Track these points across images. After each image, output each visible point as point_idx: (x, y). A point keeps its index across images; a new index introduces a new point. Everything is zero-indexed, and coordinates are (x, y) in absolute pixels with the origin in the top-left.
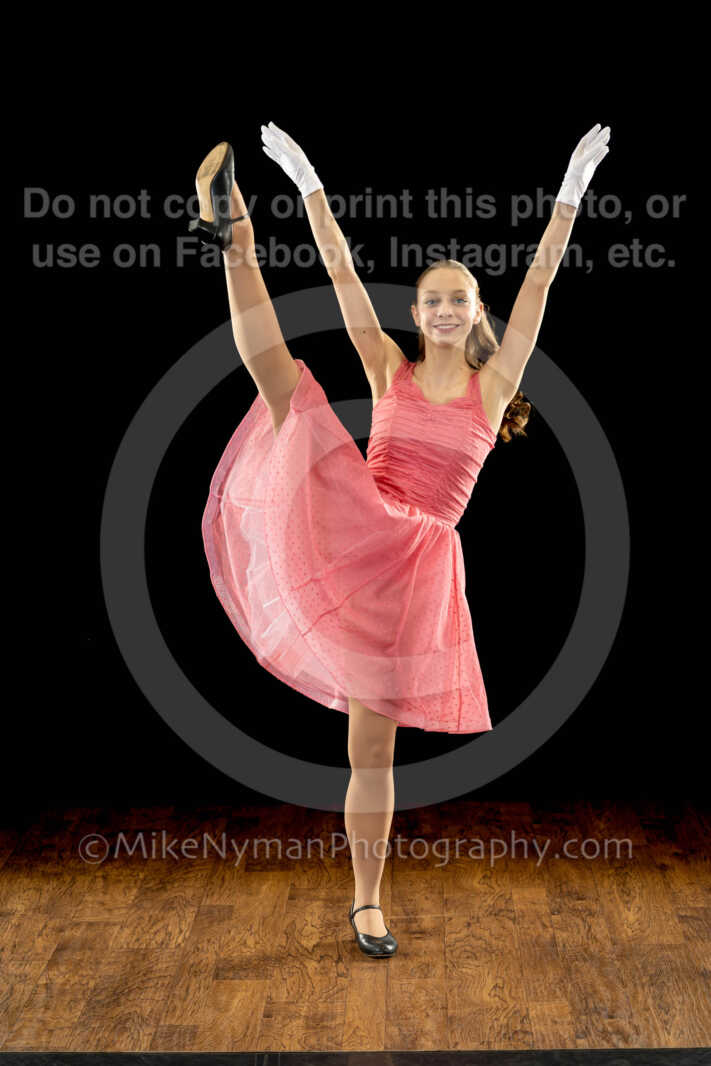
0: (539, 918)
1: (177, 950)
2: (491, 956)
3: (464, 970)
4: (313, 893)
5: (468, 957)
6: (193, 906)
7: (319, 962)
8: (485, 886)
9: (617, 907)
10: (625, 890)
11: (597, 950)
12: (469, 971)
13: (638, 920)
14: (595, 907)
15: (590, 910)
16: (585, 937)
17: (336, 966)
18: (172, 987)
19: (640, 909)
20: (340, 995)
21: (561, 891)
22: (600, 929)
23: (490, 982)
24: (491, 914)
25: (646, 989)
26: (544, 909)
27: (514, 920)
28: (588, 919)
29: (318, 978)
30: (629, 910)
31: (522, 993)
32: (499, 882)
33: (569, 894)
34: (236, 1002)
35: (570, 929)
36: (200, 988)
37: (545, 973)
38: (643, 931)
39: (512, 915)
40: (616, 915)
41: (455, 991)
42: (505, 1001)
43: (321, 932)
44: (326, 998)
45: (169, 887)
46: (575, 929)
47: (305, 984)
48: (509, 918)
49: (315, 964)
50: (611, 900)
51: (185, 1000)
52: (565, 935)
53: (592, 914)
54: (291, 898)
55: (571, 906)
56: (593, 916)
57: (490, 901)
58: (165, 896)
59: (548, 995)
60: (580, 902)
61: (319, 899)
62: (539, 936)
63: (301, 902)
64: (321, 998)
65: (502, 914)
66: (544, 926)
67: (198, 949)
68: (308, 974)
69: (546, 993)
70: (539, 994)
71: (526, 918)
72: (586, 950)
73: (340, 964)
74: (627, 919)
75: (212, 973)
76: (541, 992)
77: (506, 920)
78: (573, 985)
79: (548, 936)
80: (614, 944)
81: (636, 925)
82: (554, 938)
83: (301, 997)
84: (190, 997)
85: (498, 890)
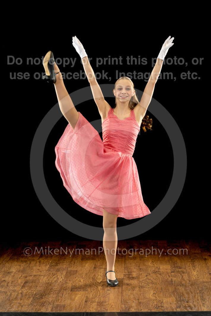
0: (168, 274)
1: (60, 283)
2: (153, 284)
4: (101, 267)
5: (146, 285)
6: (65, 270)
8: (152, 265)
9: (191, 271)
10: (194, 266)
11: (184, 283)
12: (146, 289)
13: (197, 274)
14: (184, 271)
15: (183, 272)
16: (181, 280)
17: (107, 288)
18: (58, 294)
19: (198, 271)
20: (108, 296)
21: (175, 266)
22: (186, 277)
23: (152, 292)
24: (153, 273)
25: (198, 294)
26: (169, 271)
30: (194, 271)
31: (161, 295)
32: (156, 263)
33: (177, 267)
35: (177, 277)
36: (66, 294)
37: (168, 289)
38: (198, 278)
40: (190, 273)
41: (142, 295)
42: (156, 298)
43: (103, 278)
44: (104, 297)
45: (58, 264)
47: (97, 293)
48: (159, 274)
50: (189, 269)
51: (62, 297)
52: (175, 279)
53: (183, 273)
54: (94, 268)
55: (177, 270)
56: (184, 273)
57: (153, 269)
58: (57, 267)
59: (169, 296)
60: (180, 269)
61: (103, 268)
62: (167, 279)
63: (97, 269)
64: (102, 297)
65: (157, 273)
66: (169, 276)
67: (66, 283)
68: (99, 290)
70: (167, 296)
71: (164, 274)
72: (181, 283)
74: (194, 274)
78: (177, 293)
79: (170, 279)
80: (190, 281)
81: (196, 276)
83: (96, 296)
85: (156, 265)
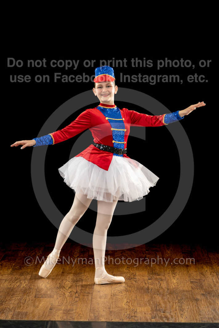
0: (144, 281)
1: (23, 288)
2: (127, 292)
3: (117, 297)
4: (70, 271)
5: (119, 293)
6: (30, 274)
7: (70, 293)
8: (128, 270)
9: (170, 278)
10: (174, 273)
11: (162, 291)
12: (119, 297)
13: (177, 282)
14: (163, 278)
15: (161, 279)
16: (159, 287)
17: (75, 295)
18: (20, 300)
19: (178, 279)
20: (75, 303)
21: (152, 273)
22: (164, 285)
23: (125, 300)
24: (128, 279)
25: (177, 304)
26: (146, 278)
27: (136, 281)
28: (160, 282)
29: (69, 298)
30: (174, 279)
31: (136, 304)
32: (132, 269)
33: (155, 274)
34: (41, 305)
35: (154, 285)
36: (29, 300)
37: (144, 298)
38: (178, 286)
39: (135, 280)
40: (170, 281)
41: (114, 303)
42: (130, 307)
43: (71, 284)
44: (71, 304)
45: (22, 268)
46: (156, 284)
47: (64, 300)
48: (135, 281)
49: (68, 294)
50: (169, 276)
51: (24, 304)
52: (152, 286)
53: (162, 280)
54: (63, 273)
55: (155, 277)
56: (162, 281)
57: (129, 275)
58: (21, 271)
59: (144, 305)
60: (158, 276)
61: (72, 273)
62: (144, 286)
63: (66, 274)
64: (69, 304)
65: (132, 279)
66: (146, 283)
67: (30, 288)
68: (65, 296)
69: (143, 304)
70: (141, 305)
71: (140, 281)
72: (158, 291)
73: (77, 294)
74: (173, 282)
75: (34, 296)
76: (142, 304)
77: (133, 281)
78: (153, 302)
79: (147, 287)
80: (168, 290)
81: (176, 284)
82: (148, 287)
83: (63, 304)
84: (26, 303)
85: (131, 271)
